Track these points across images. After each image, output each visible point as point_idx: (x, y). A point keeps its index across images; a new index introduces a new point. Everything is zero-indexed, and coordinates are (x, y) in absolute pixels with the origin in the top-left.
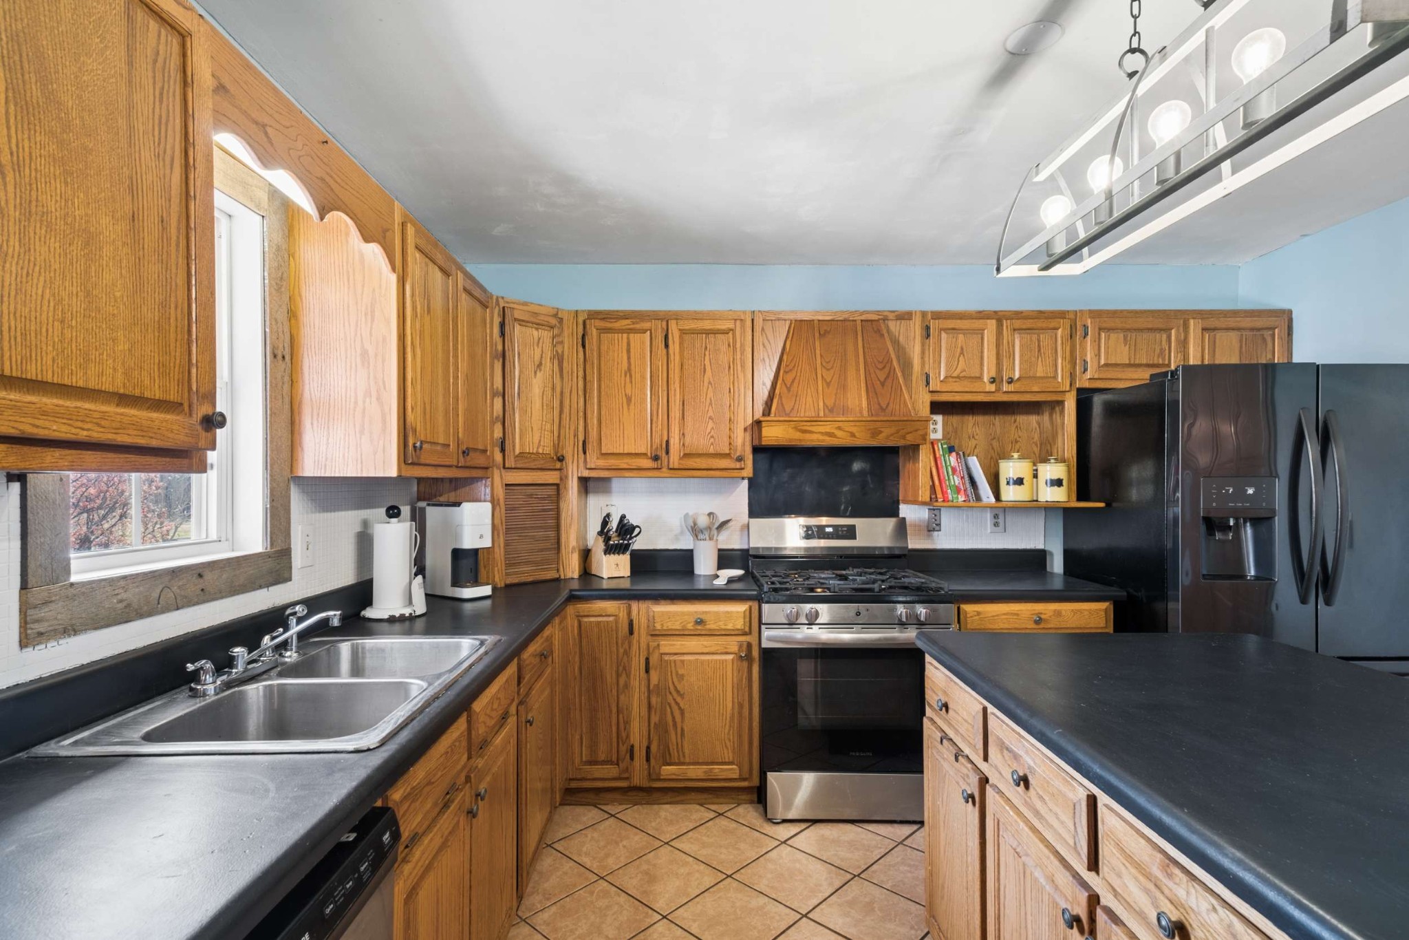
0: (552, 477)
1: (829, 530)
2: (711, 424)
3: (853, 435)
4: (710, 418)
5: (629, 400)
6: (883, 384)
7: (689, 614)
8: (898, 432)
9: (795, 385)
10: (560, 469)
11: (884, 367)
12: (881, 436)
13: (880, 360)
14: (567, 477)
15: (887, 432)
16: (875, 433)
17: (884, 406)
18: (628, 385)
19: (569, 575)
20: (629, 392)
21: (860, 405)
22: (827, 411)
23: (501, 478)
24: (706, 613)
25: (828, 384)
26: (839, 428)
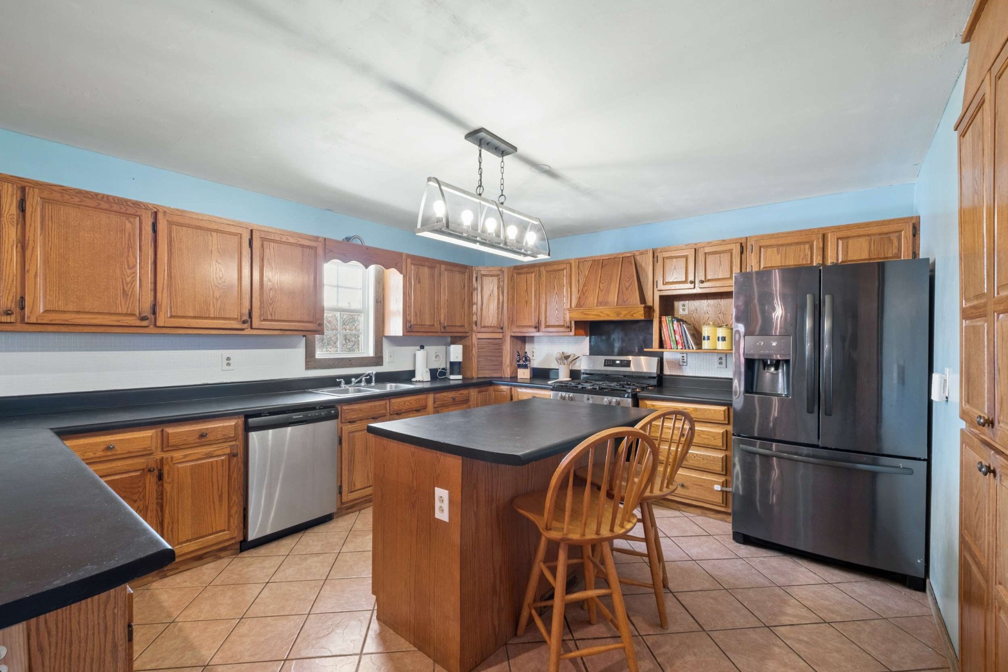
0: (499, 336)
1: (618, 362)
2: (557, 312)
3: (608, 315)
4: (557, 309)
5: (527, 303)
6: (627, 289)
7: (530, 393)
8: (629, 313)
9: (587, 292)
10: (502, 333)
11: (630, 280)
12: (621, 315)
13: (628, 276)
14: (506, 335)
15: (624, 313)
16: (618, 314)
17: (625, 300)
18: (526, 296)
19: (506, 376)
20: (527, 299)
21: (614, 300)
22: (598, 304)
23: (476, 336)
24: (536, 394)
25: (602, 291)
26: (602, 312)
